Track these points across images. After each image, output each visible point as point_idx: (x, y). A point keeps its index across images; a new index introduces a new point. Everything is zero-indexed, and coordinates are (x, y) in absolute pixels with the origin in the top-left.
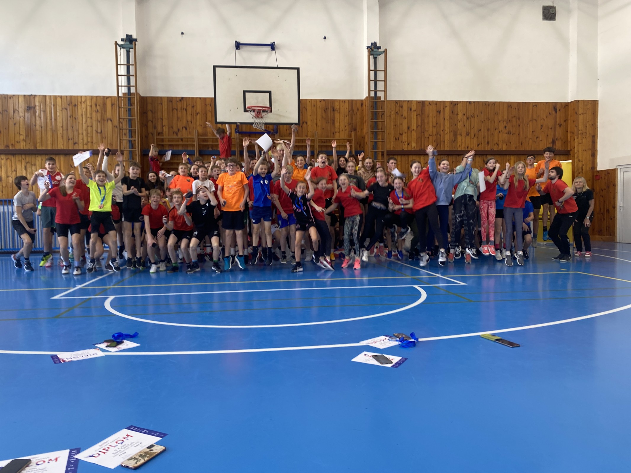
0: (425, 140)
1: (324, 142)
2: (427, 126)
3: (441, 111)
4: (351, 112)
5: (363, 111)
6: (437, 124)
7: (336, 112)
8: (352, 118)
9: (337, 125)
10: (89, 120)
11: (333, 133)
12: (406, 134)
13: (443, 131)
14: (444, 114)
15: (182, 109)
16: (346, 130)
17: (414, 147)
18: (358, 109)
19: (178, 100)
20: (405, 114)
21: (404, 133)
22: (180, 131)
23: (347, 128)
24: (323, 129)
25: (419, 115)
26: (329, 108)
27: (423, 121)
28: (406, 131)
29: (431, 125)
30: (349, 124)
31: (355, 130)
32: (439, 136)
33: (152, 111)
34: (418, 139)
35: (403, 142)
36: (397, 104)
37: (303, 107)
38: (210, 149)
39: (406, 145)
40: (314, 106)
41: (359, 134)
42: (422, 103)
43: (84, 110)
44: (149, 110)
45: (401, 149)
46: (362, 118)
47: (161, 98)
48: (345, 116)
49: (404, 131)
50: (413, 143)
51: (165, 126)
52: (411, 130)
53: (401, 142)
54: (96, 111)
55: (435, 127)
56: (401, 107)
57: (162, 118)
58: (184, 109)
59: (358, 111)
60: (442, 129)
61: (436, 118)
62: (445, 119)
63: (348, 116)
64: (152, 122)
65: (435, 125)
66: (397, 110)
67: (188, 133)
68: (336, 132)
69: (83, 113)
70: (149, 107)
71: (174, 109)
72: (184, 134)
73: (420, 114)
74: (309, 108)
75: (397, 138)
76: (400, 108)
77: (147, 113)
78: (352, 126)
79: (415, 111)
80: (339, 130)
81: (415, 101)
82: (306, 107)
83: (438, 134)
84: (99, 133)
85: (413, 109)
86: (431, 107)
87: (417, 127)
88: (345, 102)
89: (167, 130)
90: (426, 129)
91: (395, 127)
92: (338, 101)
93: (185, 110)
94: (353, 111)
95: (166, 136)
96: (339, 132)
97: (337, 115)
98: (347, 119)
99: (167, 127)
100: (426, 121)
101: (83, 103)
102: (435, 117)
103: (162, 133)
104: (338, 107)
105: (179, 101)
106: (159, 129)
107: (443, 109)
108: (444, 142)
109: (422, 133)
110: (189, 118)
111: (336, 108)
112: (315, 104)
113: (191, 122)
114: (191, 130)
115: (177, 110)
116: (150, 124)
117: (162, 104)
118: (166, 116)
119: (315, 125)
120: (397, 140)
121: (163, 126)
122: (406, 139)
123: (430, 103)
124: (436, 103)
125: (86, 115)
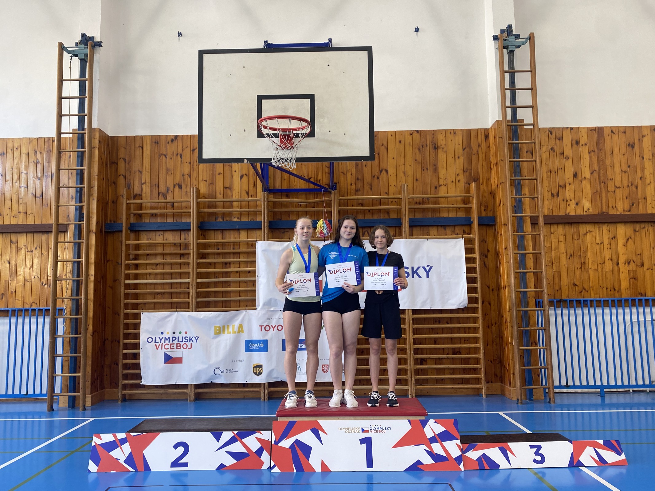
0: (607, 197)
1: (420, 204)
2: (609, 172)
3: (634, 144)
4: (467, 149)
5: (489, 147)
6: (629, 167)
7: (440, 151)
8: (469, 161)
9: (442, 172)
10: (23, 176)
11: (436, 188)
12: (572, 186)
13: (641, 178)
14: (641, 149)
15: (175, 153)
16: (459, 181)
17: (589, 209)
18: (479, 146)
19: (169, 140)
20: (568, 151)
21: (567, 185)
22: (170, 192)
23: (461, 177)
24: (417, 180)
25: (594, 151)
26: (427, 145)
27: (601, 163)
28: (571, 179)
29: (617, 170)
30: (465, 171)
31: (476, 180)
32: (634, 189)
33: (125, 160)
34: (595, 194)
35: (567, 201)
36: (551, 134)
37: (381, 144)
38: (220, 220)
39: (573, 205)
40: (400, 142)
41: (483, 187)
42: (599, 131)
43: (16, 161)
44: (121, 158)
45: (563, 213)
46: (488, 160)
47: (142, 137)
48: (457, 157)
49: (567, 181)
50: (585, 201)
51: (145, 183)
52: (580, 178)
53: (563, 200)
54: (36, 162)
55: (625, 172)
56: (559, 139)
57: (140, 170)
58: (177, 154)
59: (480, 148)
60: (639, 176)
61: (626, 156)
62: (643, 158)
63: (461, 158)
64: (125, 177)
65: (625, 168)
66: (552, 144)
67: (184, 193)
68: (441, 185)
69: (15, 166)
70: (122, 154)
71: (162, 154)
72: (176, 196)
73: (596, 150)
74: (391, 147)
75: (555, 194)
76: (558, 141)
77: (117, 164)
78: (470, 174)
79: (586, 144)
80: (445, 182)
81: (583, 128)
82: (385, 144)
83: (631, 184)
84: (38, 197)
85: (582, 141)
86: (615, 137)
87: (591, 173)
88: (455, 133)
89: (148, 190)
90: (609, 178)
91: (549, 173)
92: (444, 133)
93: (179, 156)
94: (471, 149)
95: (146, 200)
96: (446, 185)
97: (441, 156)
98: (460, 163)
99: (148, 184)
100: (608, 162)
101: (15, 149)
102: (623, 155)
103: (141, 195)
104: (443, 143)
105: (170, 142)
106: (136, 189)
107: (639, 140)
108: (645, 198)
109: (602, 184)
110: (186, 170)
111: (439, 144)
112: (402, 140)
113: (190, 176)
114: (188, 190)
115: (166, 156)
116: (121, 181)
117: (142, 148)
118: (148, 166)
119: (402, 175)
120: (556, 197)
121: (142, 184)
122: (572, 195)
123: (612, 131)
124: (624, 130)
125: (19, 169)
